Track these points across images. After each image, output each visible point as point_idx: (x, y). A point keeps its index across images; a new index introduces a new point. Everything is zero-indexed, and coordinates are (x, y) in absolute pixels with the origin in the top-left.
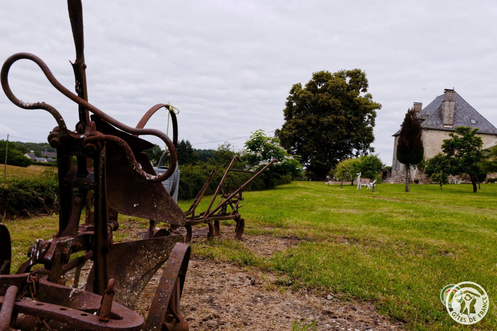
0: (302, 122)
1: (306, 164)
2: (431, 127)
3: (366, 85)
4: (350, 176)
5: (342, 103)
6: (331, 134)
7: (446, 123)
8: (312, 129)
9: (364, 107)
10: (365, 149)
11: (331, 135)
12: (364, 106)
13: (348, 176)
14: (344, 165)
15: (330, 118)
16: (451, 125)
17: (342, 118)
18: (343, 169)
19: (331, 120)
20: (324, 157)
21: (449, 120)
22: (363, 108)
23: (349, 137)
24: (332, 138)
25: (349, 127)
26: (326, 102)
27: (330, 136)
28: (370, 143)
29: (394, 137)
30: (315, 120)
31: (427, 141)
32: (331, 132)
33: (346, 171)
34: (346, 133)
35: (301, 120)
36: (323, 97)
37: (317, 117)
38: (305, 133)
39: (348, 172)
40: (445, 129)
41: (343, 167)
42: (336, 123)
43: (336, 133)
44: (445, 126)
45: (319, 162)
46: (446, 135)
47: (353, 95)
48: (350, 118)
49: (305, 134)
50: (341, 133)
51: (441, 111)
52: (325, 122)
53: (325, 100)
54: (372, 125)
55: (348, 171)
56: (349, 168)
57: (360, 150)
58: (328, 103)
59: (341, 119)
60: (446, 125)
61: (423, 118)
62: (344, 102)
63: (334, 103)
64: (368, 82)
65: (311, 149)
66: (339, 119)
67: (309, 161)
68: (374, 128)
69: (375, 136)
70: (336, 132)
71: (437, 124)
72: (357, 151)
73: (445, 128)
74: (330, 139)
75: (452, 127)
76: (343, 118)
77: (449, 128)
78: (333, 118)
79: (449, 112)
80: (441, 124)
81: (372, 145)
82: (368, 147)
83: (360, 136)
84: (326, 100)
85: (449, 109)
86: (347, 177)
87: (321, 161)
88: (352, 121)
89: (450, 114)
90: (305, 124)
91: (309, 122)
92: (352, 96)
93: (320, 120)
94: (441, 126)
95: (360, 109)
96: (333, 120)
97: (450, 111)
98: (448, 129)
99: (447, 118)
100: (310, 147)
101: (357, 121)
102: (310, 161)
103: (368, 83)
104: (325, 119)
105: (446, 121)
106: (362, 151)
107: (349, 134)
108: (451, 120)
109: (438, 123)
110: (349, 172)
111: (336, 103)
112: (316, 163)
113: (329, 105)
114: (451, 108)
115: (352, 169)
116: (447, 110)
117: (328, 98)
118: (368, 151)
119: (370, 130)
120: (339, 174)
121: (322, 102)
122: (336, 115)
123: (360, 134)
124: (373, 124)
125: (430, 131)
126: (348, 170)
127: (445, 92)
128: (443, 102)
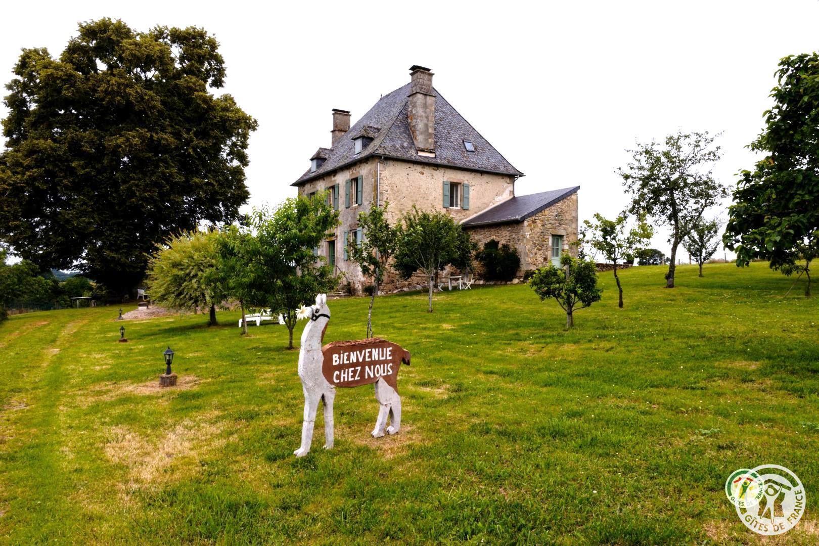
0: (51, 147)
1: (75, 263)
2: (393, 154)
3: (221, 72)
4: (203, 295)
5: (163, 103)
6: (139, 179)
7: (422, 146)
8: (83, 168)
9: (221, 117)
10: (227, 218)
11: (142, 183)
12: (221, 113)
13: (198, 294)
14: (177, 257)
15: (134, 137)
16: (431, 152)
17: (167, 140)
18: (175, 271)
19: (136, 141)
20: (127, 240)
21: (427, 140)
22: (218, 119)
23: (188, 189)
24: (145, 191)
25: (187, 165)
26: (118, 93)
27: (137, 186)
28: (239, 205)
29: (297, 188)
30: (91, 143)
31: (386, 188)
32: (140, 176)
33: (189, 277)
34: (179, 179)
35: (49, 141)
36: (109, 81)
37: (96, 134)
38: (64, 177)
39: (194, 280)
40: (422, 160)
41: (175, 265)
42: (150, 152)
43: (153, 178)
44: (420, 154)
45: (113, 255)
46: (423, 174)
47: (191, 84)
48: (188, 142)
49: (65, 181)
50: (168, 179)
51: (407, 118)
52: (120, 146)
53: (115, 88)
54: (241, 161)
55: (195, 276)
56: (199, 266)
57: (217, 222)
58: (126, 96)
59: (163, 142)
60: (423, 151)
61: (370, 135)
62: (169, 100)
63: (142, 99)
64: (223, 62)
65: (84, 221)
66: (159, 140)
67: (84, 255)
68: (247, 170)
69: (249, 190)
70: (152, 174)
71: (403, 147)
72: (211, 224)
73: (420, 156)
74: (138, 193)
75: (432, 155)
76: (167, 138)
77: (429, 157)
78: (141, 137)
79: (425, 121)
80: (411, 148)
81: (243, 210)
82: (234, 215)
83: (217, 188)
84: (119, 87)
85: (425, 113)
86: (191, 299)
87: (117, 251)
88: (194, 149)
89: (426, 126)
90: (61, 153)
91: (75, 148)
92: (190, 88)
93: (106, 144)
94: (413, 152)
95: (211, 119)
96: (143, 141)
97: (427, 117)
98: (426, 161)
99: (421, 133)
100: (81, 217)
101: (204, 150)
102: (87, 255)
103: (224, 65)
104: (117, 139)
105: (420, 141)
106: (222, 223)
107: (187, 181)
108: (430, 140)
109: (405, 145)
110: (199, 281)
111: (146, 98)
112: (104, 260)
113: (129, 103)
114: (428, 110)
115: (208, 271)
116: (422, 116)
117: (123, 84)
118: (236, 223)
119: (238, 174)
120: (162, 291)
121: (106, 92)
122: (149, 131)
123: (216, 181)
124: (243, 159)
125: (391, 163)
126: (193, 273)
127: (411, 74)
128: (409, 96)
